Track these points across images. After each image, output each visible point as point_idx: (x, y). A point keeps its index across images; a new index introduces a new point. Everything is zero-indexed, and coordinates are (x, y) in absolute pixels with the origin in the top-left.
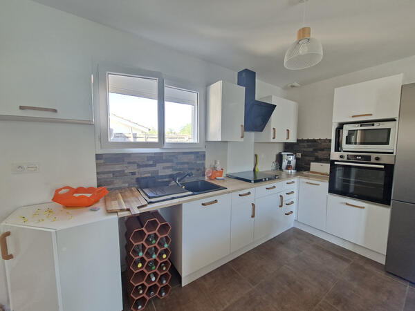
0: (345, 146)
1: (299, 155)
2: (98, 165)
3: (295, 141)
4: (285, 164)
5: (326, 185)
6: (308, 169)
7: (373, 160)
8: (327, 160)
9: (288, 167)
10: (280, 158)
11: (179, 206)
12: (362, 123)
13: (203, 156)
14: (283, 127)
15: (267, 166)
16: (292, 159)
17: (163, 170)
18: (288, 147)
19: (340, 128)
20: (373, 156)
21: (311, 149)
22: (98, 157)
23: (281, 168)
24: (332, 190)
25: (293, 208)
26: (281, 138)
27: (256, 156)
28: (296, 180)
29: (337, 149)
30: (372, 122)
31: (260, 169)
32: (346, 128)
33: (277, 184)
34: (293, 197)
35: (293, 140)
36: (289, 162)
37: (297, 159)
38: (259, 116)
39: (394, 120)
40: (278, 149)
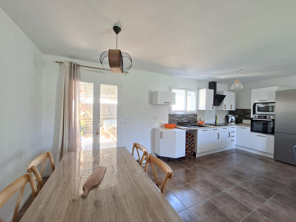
0: (257, 112)
1: (237, 116)
2: (169, 117)
3: (234, 110)
4: (230, 120)
5: (249, 128)
6: (241, 123)
7: (268, 118)
8: (249, 118)
9: (231, 122)
10: (227, 118)
11: (197, 130)
12: (264, 103)
13: (196, 116)
14: (229, 104)
15: (221, 120)
16: (233, 118)
18: (231, 112)
19: (254, 105)
20: (268, 116)
21: (243, 114)
23: (228, 122)
24: (252, 130)
25: (235, 138)
27: (216, 116)
28: (236, 126)
29: (254, 113)
30: (267, 103)
31: (218, 122)
32: (257, 105)
33: (227, 127)
34: (235, 134)
35: (233, 109)
36: (232, 119)
37: (236, 118)
38: (218, 99)
39: (274, 103)
40: (227, 114)
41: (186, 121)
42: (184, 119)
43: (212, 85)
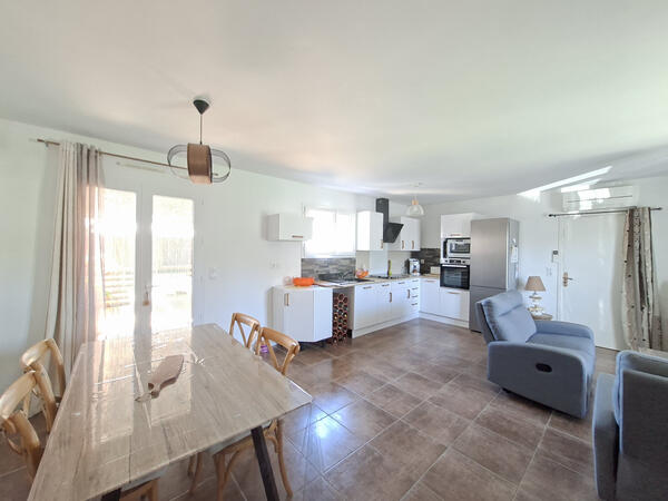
0: (449, 254)
1: (423, 261)
2: (302, 265)
3: (419, 250)
4: (412, 268)
5: (439, 281)
6: (429, 272)
7: (462, 263)
8: (438, 265)
9: (414, 271)
10: (407, 264)
11: (353, 287)
12: (456, 239)
13: (354, 261)
14: (409, 240)
15: (398, 269)
16: (417, 264)
17: (332, 270)
18: (414, 255)
19: (445, 243)
20: (462, 260)
21: (431, 256)
22: (302, 260)
23: (408, 272)
24: (443, 285)
25: (418, 300)
26: (409, 248)
27: (389, 262)
28: (420, 279)
29: (445, 256)
30: (462, 239)
31: (393, 272)
32: (449, 242)
33: (405, 280)
34: (418, 292)
35: (417, 249)
36: (415, 267)
37: (421, 265)
38: (391, 231)
39: (470, 239)
40: (407, 257)
41: (335, 272)
42: (331, 267)
43: (382, 205)
